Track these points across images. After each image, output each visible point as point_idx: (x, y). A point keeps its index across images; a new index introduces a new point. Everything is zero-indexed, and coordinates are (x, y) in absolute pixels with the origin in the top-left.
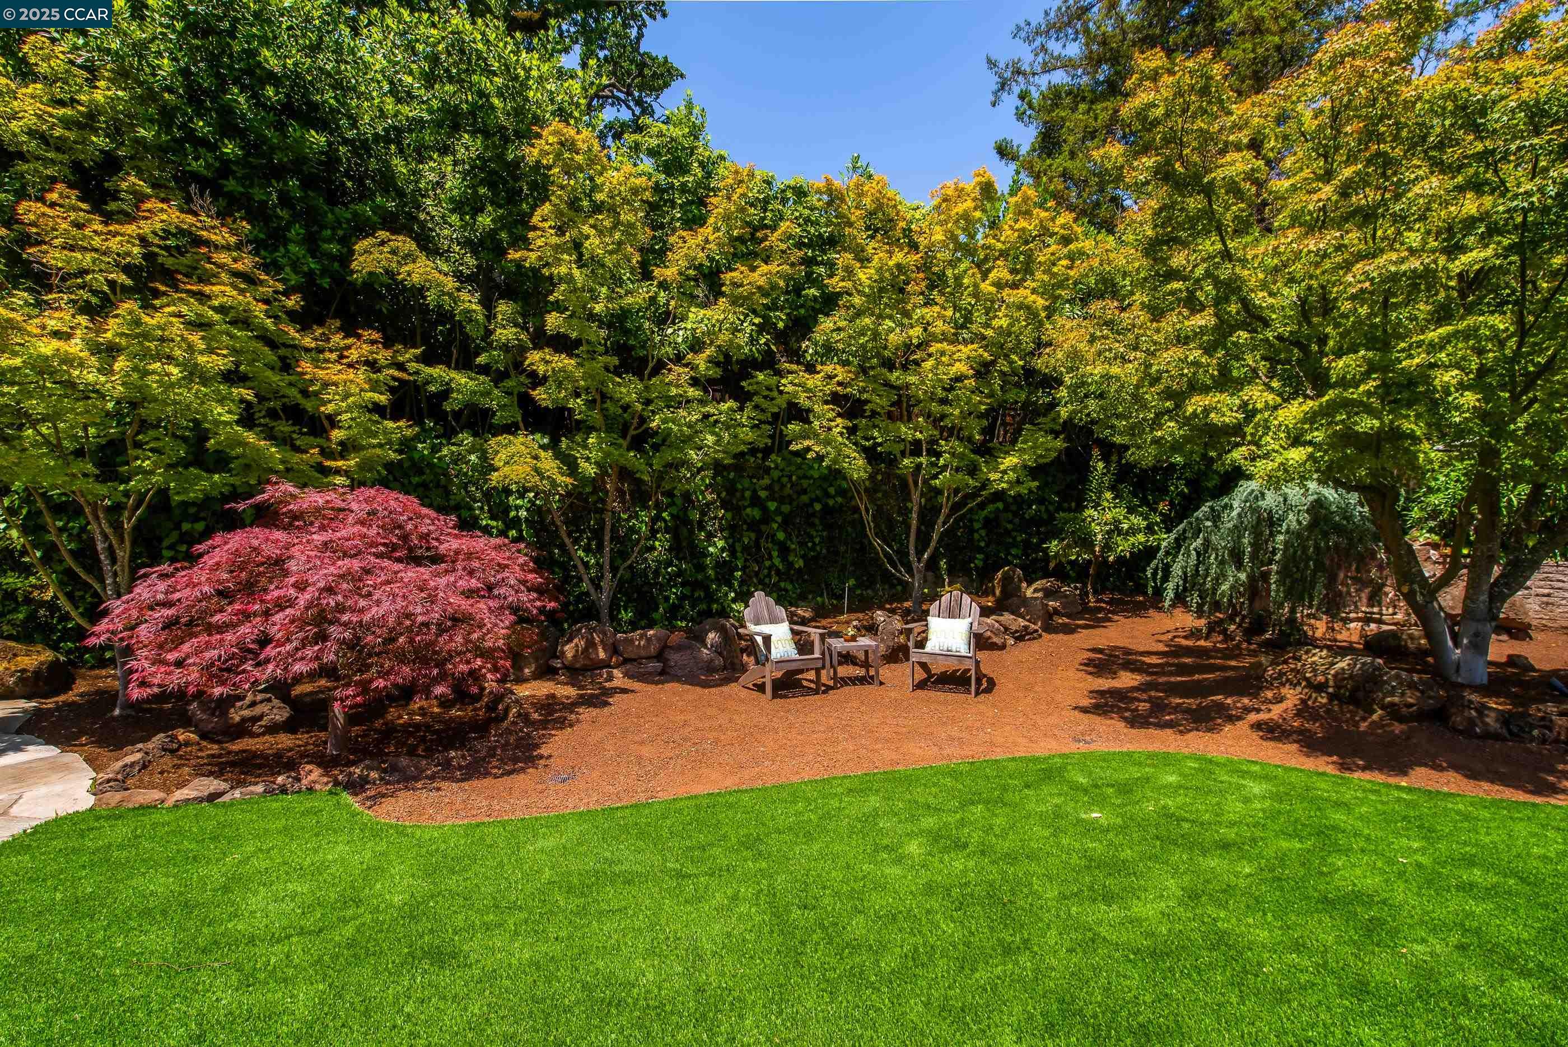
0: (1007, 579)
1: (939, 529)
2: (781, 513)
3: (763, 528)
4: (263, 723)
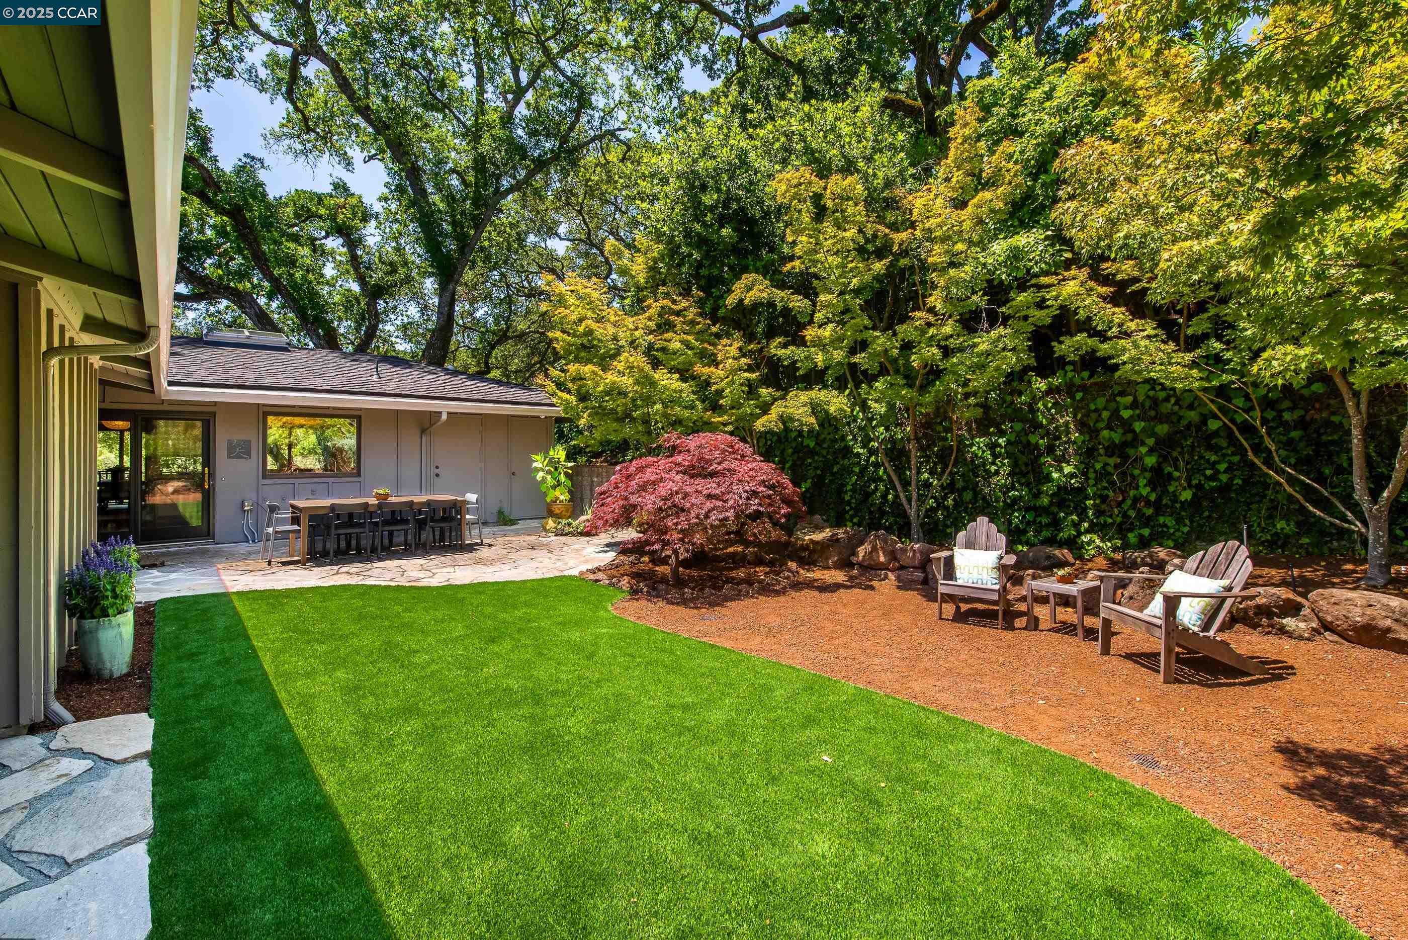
2: (1154, 434)
3: (1131, 452)
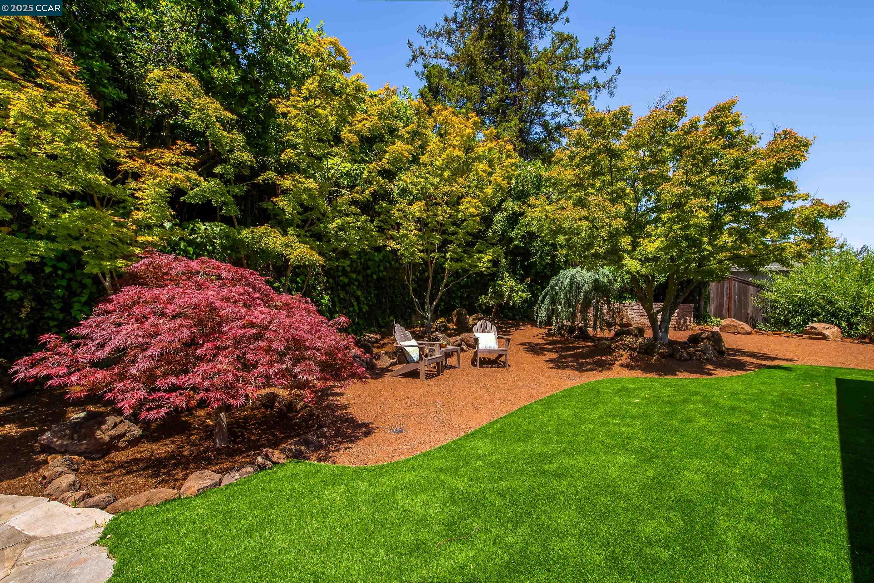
0: (459, 314)
1: (442, 290)
2: (357, 280)
3: (349, 288)
4: (126, 438)
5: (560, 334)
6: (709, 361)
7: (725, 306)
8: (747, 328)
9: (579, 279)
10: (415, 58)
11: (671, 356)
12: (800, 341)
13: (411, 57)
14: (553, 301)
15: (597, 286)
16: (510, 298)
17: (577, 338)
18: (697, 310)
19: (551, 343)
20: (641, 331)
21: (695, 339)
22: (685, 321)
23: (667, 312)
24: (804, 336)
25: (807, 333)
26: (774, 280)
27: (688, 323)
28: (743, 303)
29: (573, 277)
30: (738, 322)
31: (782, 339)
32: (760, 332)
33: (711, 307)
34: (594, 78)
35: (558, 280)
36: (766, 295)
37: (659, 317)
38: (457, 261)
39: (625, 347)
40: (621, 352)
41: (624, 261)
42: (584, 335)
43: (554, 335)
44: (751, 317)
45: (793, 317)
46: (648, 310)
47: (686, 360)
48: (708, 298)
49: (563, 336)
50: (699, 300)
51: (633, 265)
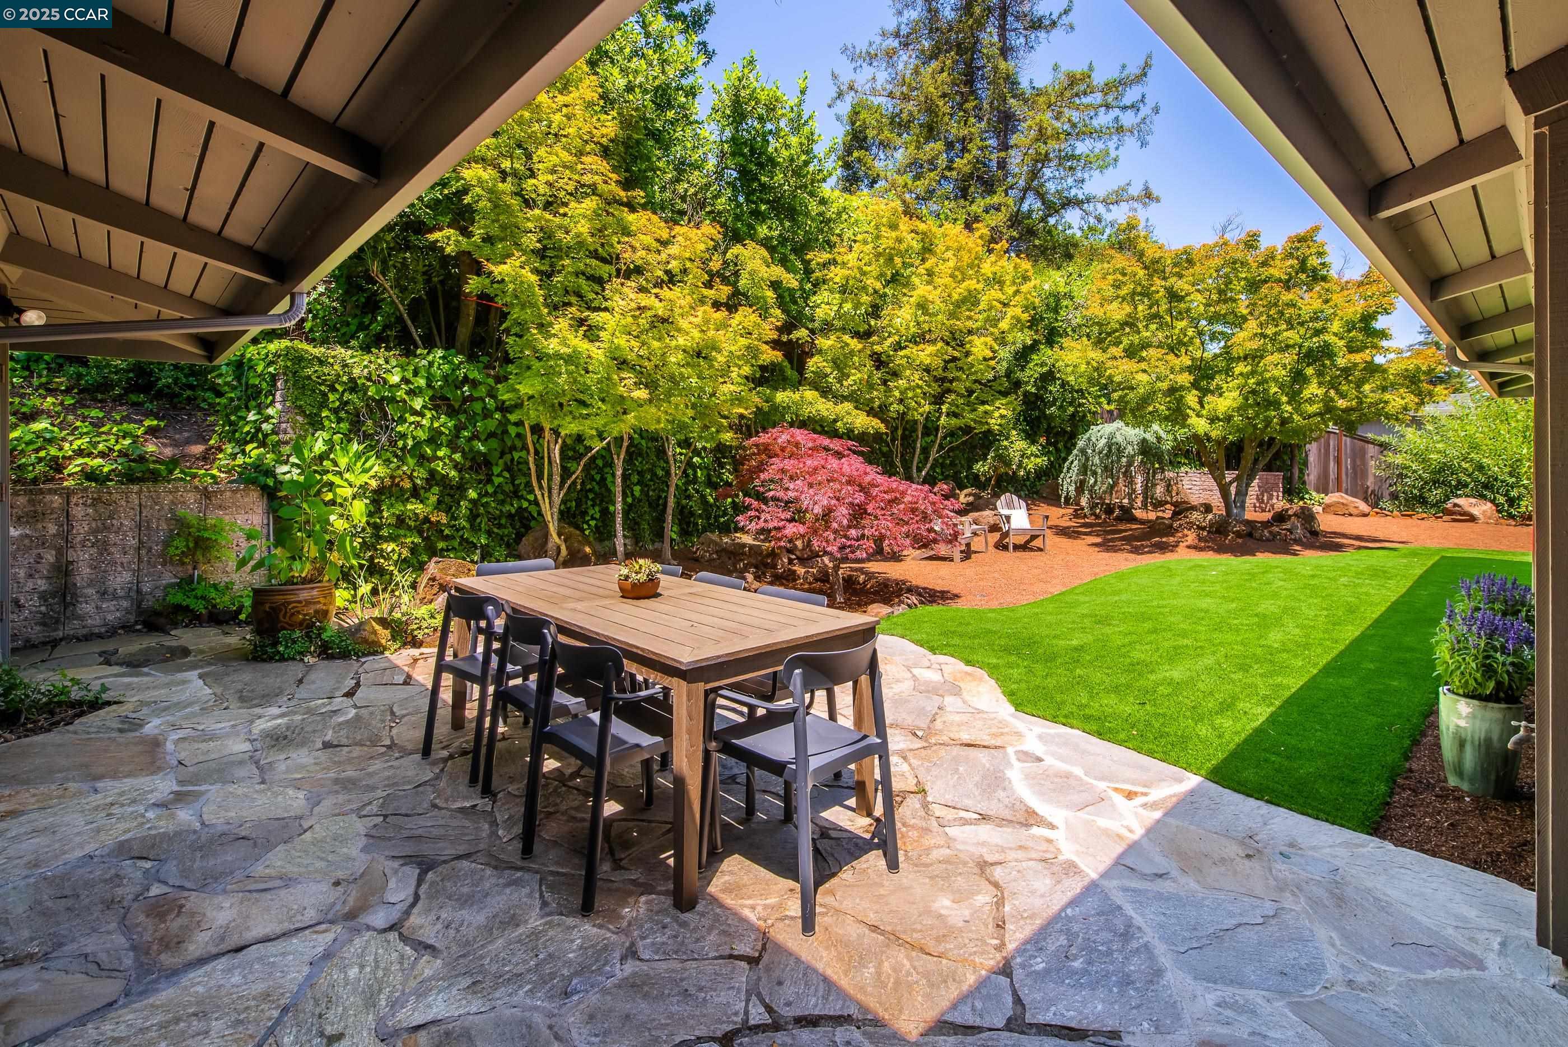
1: (934, 454)
5: (1094, 514)
6: (1297, 542)
7: (1332, 476)
8: (1363, 507)
9: (1119, 439)
10: (840, 95)
11: (1250, 535)
12: (1438, 524)
13: (835, 95)
14: (1084, 469)
15: (1146, 449)
16: (1020, 466)
17: (1118, 519)
18: (1288, 480)
19: (1085, 525)
20: (1208, 508)
21: (1280, 517)
22: (1271, 497)
23: (1244, 483)
24: (1445, 518)
25: (1448, 512)
26: (1402, 436)
27: (1275, 501)
28: (1359, 471)
29: (1111, 437)
30: (1350, 498)
31: (1413, 522)
32: (1382, 513)
33: (1312, 477)
34: (1117, 119)
35: (1089, 439)
36: (1391, 458)
37: (1233, 489)
38: (956, 415)
39: (1191, 525)
40: (1186, 531)
41: (1189, 421)
42: (1127, 515)
43: (1085, 516)
44: (1373, 492)
45: (1430, 490)
46: (1219, 480)
47: (1268, 540)
48: (1306, 463)
49: (1098, 517)
50: (1291, 465)
51: (1200, 425)
